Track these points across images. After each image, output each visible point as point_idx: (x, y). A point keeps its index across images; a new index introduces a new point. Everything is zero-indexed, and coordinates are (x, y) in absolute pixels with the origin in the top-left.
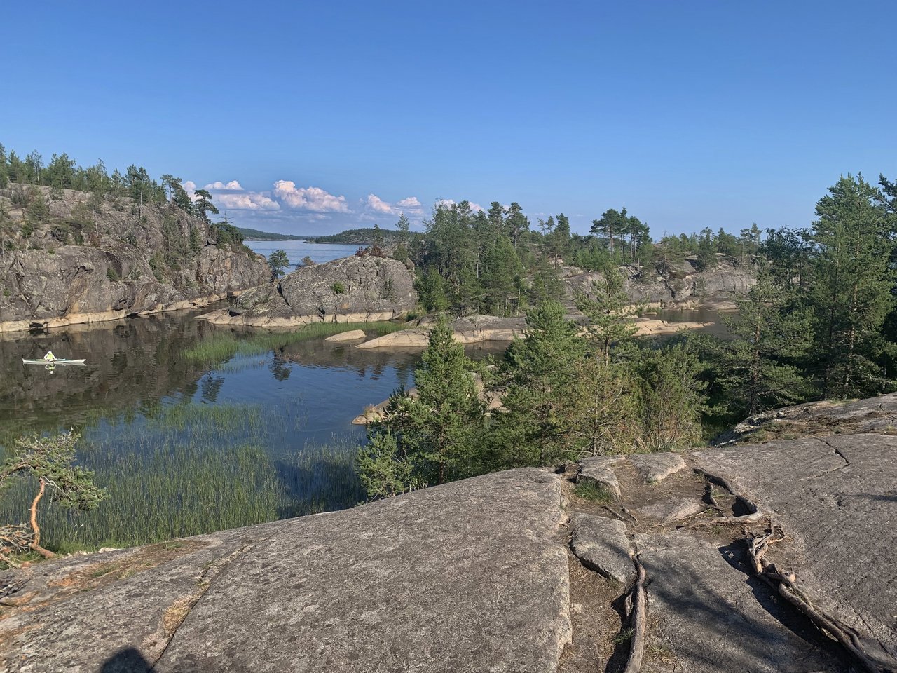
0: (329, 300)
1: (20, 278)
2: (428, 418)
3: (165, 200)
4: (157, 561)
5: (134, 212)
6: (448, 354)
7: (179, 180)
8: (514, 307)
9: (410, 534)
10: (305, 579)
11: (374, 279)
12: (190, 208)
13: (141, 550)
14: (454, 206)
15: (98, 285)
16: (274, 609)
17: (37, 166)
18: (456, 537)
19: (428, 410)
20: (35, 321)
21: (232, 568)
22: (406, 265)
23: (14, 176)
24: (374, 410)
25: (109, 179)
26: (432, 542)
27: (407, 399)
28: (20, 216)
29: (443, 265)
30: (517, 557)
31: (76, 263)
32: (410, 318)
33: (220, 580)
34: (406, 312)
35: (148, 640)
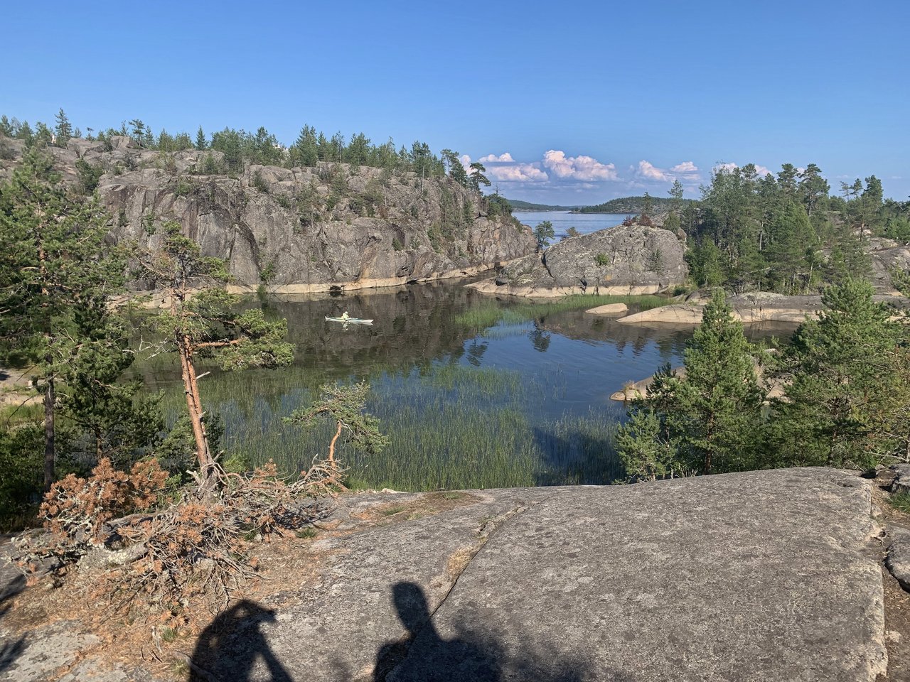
0: (592, 271)
1: (324, 245)
2: (697, 400)
3: (444, 174)
4: (438, 509)
5: (417, 186)
6: (724, 333)
7: (457, 154)
8: (804, 284)
9: (688, 521)
10: (578, 550)
11: (640, 250)
12: (465, 181)
13: (424, 496)
14: (737, 170)
15: (384, 254)
16: (549, 574)
17: (340, 145)
18: (742, 533)
19: (697, 393)
20: (334, 284)
21: (508, 526)
22: (677, 235)
23: (322, 156)
24: (633, 388)
25: (397, 155)
26: (715, 533)
27: (674, 379)
28: (325, 191)
29: (719, 235)
30: (818, 566)
31: (368, 233)
32: (678, 293)
33: (497, 536)
34: (674, 286)
35: (435, 581)
